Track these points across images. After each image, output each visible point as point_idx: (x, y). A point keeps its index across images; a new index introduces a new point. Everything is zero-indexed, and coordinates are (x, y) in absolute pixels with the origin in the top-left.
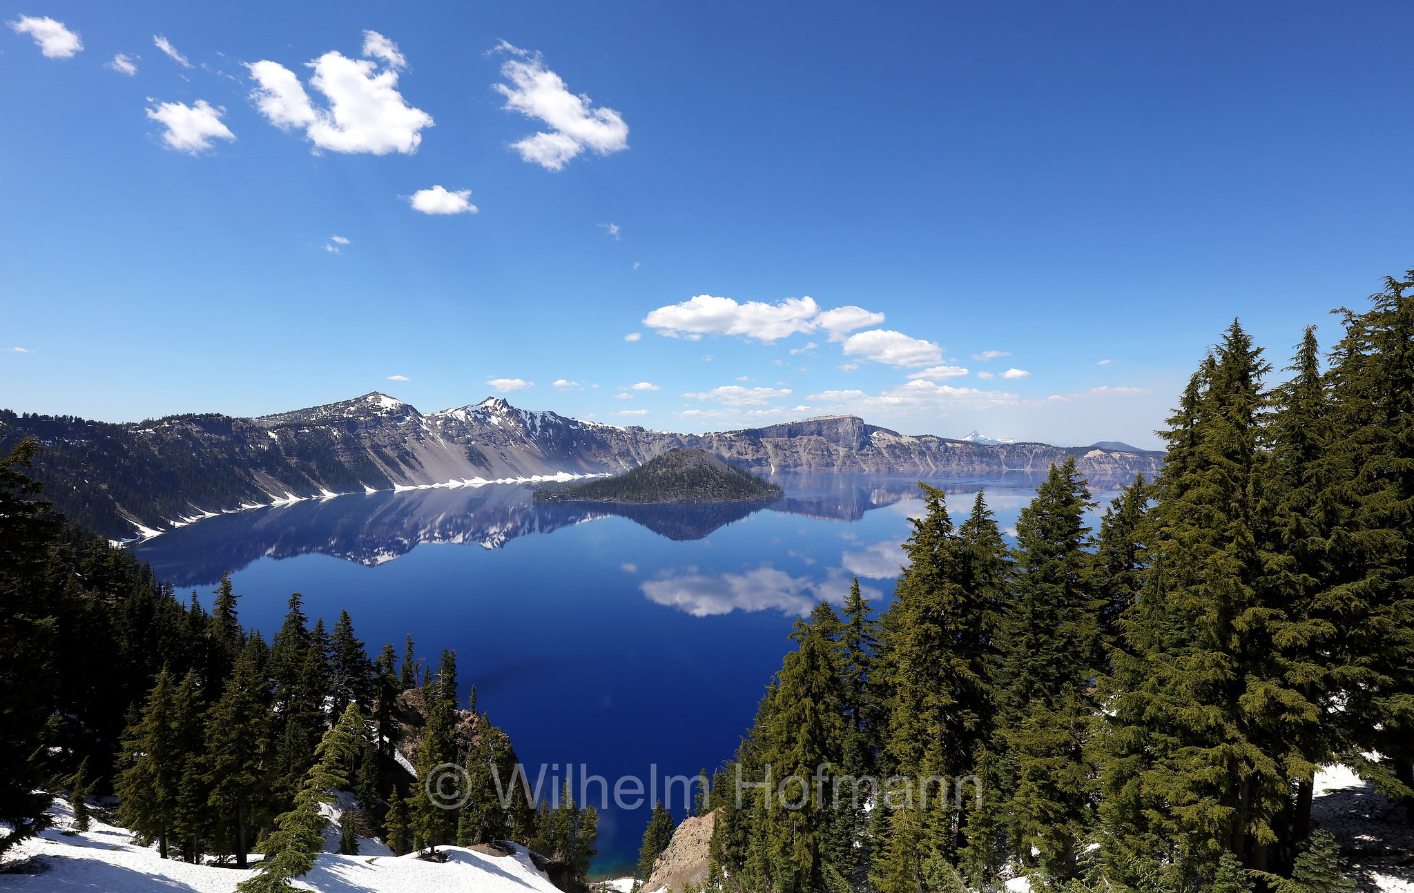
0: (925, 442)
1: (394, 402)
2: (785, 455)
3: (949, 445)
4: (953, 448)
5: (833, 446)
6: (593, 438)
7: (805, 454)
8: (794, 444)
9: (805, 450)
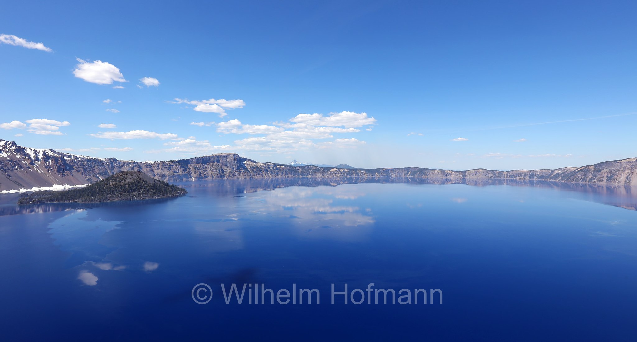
0: (268, 165)
2: (200, 172)
3: (278, 166)
4: (280, 168)
5: (225, 168)
6: (82, 165)
7: (211, 171)
8: (205, 167)
9: (210, 170)
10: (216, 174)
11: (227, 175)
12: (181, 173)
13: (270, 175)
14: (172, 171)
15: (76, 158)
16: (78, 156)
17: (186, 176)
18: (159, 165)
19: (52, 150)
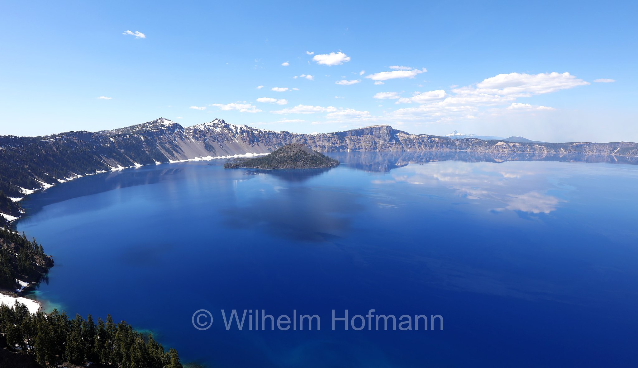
0: (422, 138)
1: (170, 122)
2: (355, 144)
3: (433, 139)
4: (434, 141)
5: (377, 140)
6: (264, 137)
7: (364, 143)
8: (359, 139)
9: (364, 142)
10: (369, 146)
11: (379, 147)
12: (338, 144)
13: (423, 148)
14: (330, 142)
15: (261, 131)
17: (342, 147)
18: (320, 137)
19: (245, 126)
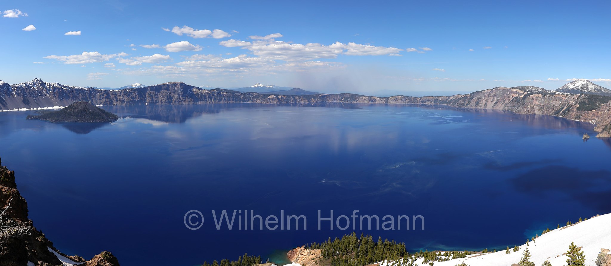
0: (212, 92)
2: (152, 98)
3: (222, 93)
4: (223, 94)
5: (172, 94)
6: (72, 92)
7: (161, 98)
8: (157, 94)
9: (161, 96)
10: (165, 100)
11: (173, 101)
12: (137, 98)
13: (213, 101)
14: (130, 97)
15: (70, 88)
16: (71, 87)
17: (140, 101)
18: (121, 92)
19: (58, 84)
